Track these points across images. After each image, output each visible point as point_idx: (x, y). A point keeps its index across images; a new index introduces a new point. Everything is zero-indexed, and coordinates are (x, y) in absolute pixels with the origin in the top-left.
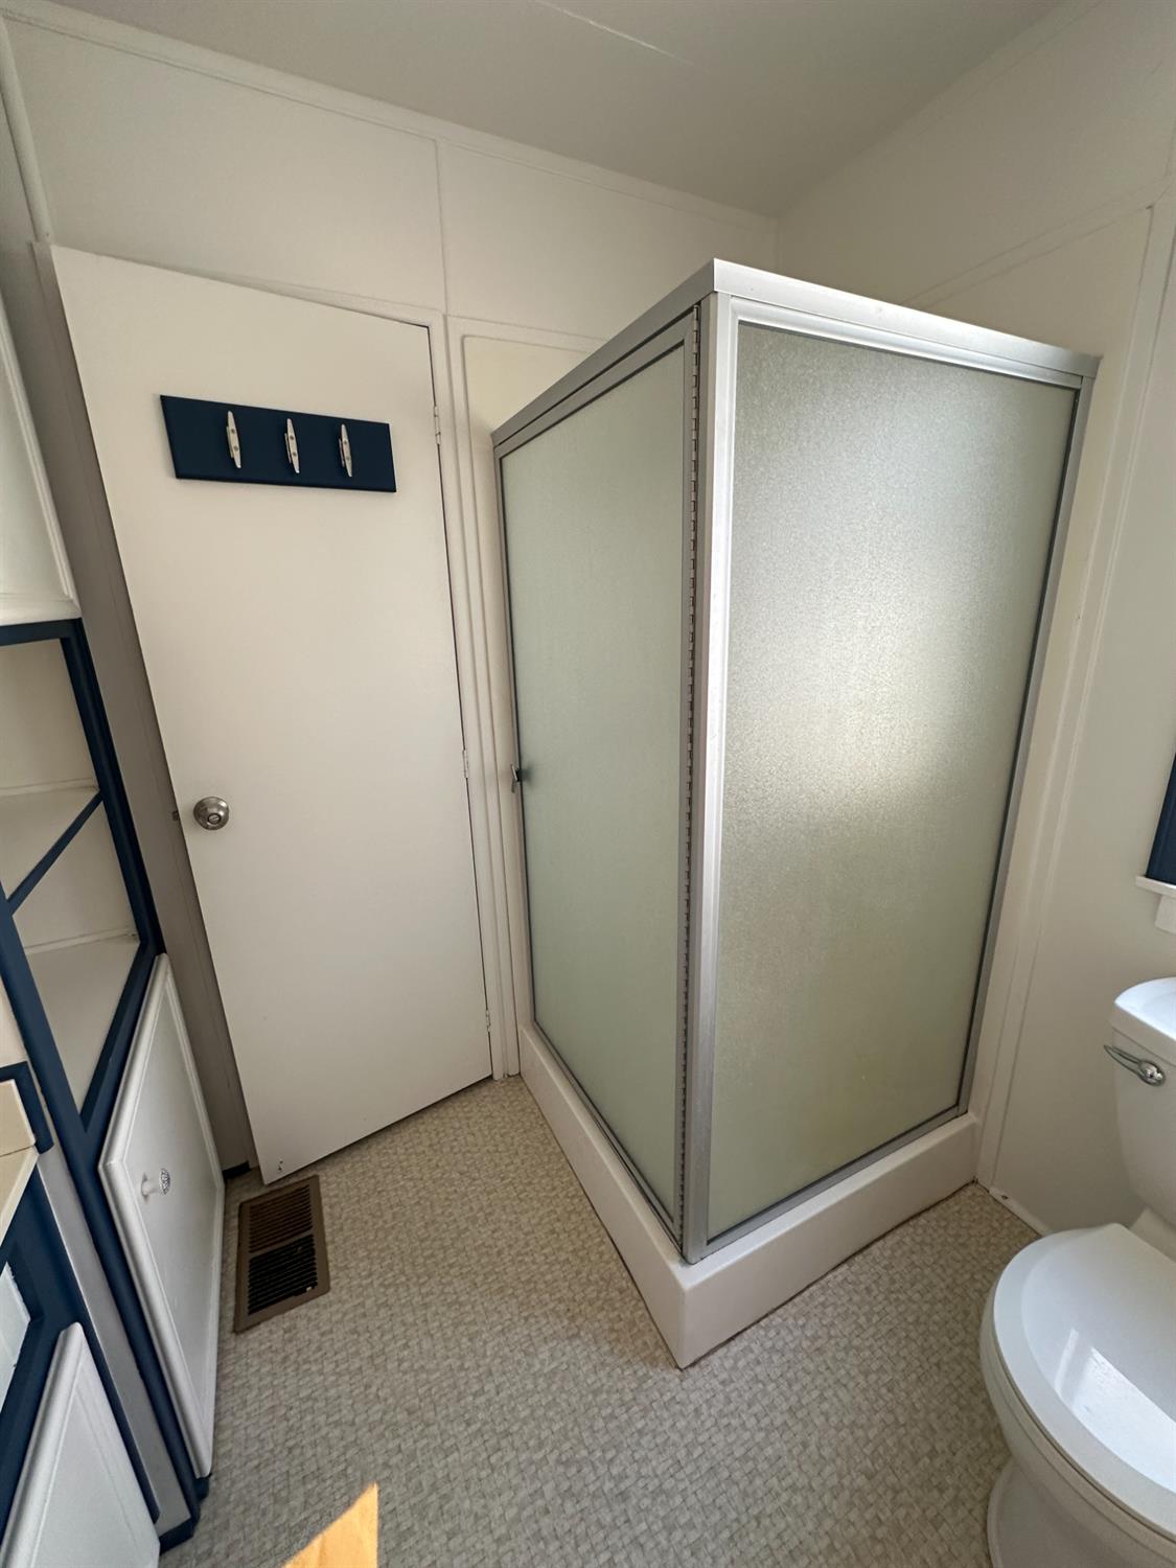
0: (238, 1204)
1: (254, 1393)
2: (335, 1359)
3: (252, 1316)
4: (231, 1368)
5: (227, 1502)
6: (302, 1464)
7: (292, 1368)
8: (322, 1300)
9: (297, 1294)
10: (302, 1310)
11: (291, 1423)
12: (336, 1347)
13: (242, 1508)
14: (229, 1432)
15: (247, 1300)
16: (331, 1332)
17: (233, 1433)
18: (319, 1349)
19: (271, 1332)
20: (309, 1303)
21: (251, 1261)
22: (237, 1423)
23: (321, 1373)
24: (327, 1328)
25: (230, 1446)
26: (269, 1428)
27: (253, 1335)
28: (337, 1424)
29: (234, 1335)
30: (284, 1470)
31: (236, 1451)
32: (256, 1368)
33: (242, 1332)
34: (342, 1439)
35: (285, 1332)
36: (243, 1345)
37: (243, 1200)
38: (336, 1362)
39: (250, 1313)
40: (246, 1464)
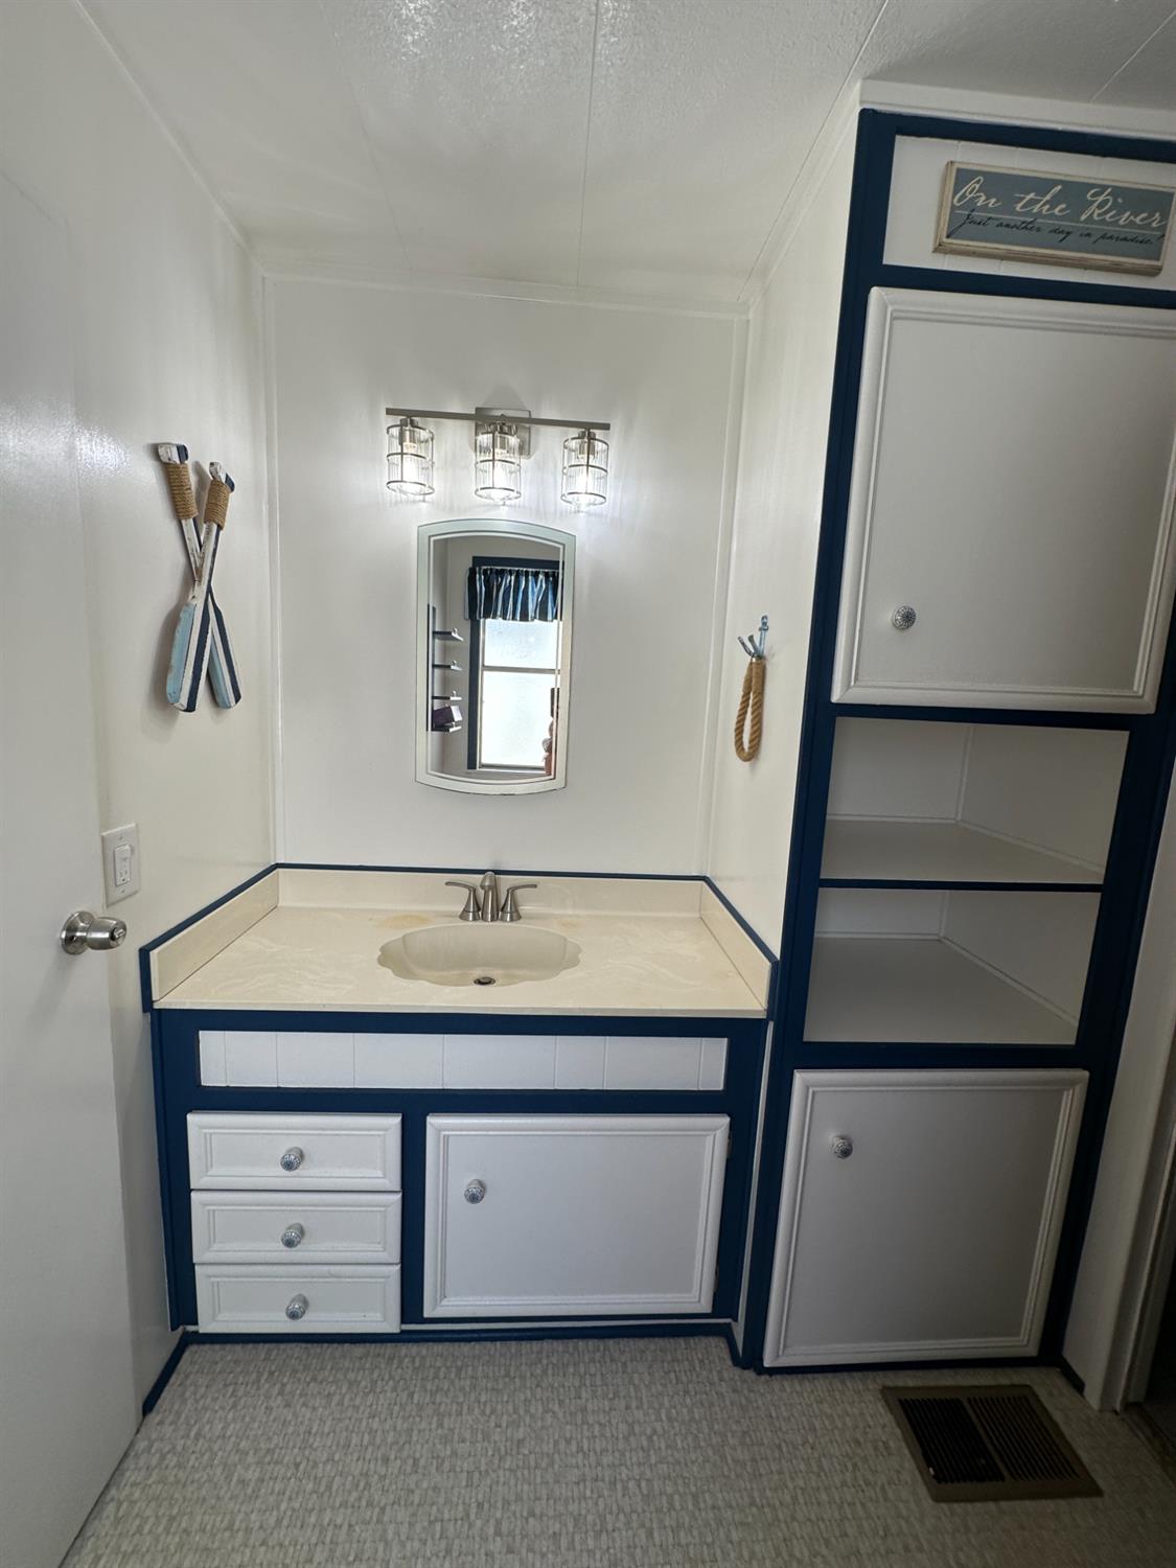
0: (1028, 1383)
1: (829, 1411)
2: (857, 1501)
3: (897, 1403)
4: (851, 1388)
5: (750, 1391)
6: (767, 1459)
7: (850, 1451)
8: (923, 1491)
9: (925, 1455)
10: (909, 1464)
11: (800, 1447)
12: (869, 1504)
13: (744, 1402)
14: (798, 1388)
15: (913, 1398)
16: (886, 1499)
17: (797, 1392)
18: (867, 1483)
19: (884, 1426)
20: (917, 1472)
21: (959, 1401)
22: (805, 1395)
23: (844, 1483)
24: (890, 1495)
25: (788, 1390)
26: (798, 1425)
27: (881, 1407)
28: (795, 1499)
29: (880, 1388)
30: (765, 1441)
31: (784, 1395)
32: (850, 1412)
33: (884, 1396)
34: (781, 1503)
35: (884, 1442)
36: (872, 1399)
37: (1037, 1389)
38: (854, 1504)
39: (900, 1401)
40: (773, 1405)
